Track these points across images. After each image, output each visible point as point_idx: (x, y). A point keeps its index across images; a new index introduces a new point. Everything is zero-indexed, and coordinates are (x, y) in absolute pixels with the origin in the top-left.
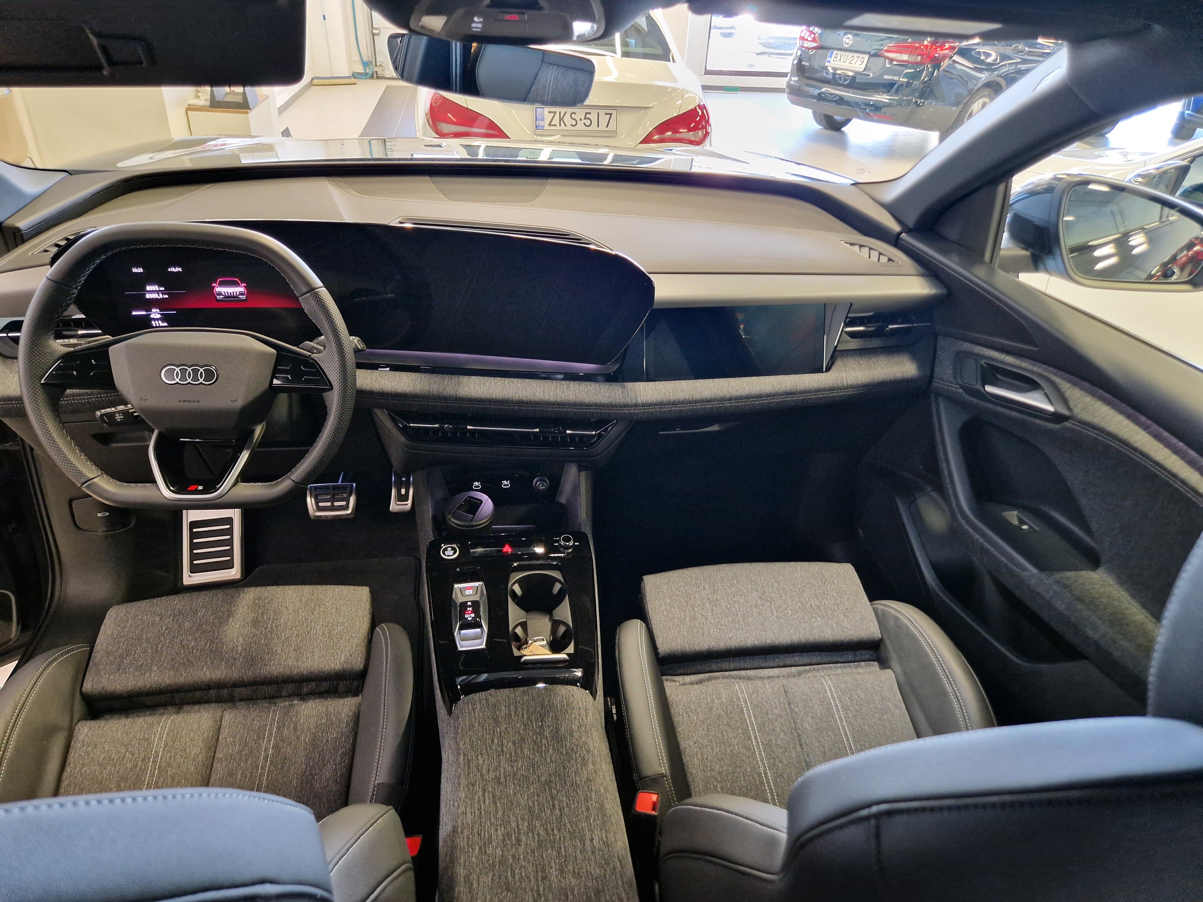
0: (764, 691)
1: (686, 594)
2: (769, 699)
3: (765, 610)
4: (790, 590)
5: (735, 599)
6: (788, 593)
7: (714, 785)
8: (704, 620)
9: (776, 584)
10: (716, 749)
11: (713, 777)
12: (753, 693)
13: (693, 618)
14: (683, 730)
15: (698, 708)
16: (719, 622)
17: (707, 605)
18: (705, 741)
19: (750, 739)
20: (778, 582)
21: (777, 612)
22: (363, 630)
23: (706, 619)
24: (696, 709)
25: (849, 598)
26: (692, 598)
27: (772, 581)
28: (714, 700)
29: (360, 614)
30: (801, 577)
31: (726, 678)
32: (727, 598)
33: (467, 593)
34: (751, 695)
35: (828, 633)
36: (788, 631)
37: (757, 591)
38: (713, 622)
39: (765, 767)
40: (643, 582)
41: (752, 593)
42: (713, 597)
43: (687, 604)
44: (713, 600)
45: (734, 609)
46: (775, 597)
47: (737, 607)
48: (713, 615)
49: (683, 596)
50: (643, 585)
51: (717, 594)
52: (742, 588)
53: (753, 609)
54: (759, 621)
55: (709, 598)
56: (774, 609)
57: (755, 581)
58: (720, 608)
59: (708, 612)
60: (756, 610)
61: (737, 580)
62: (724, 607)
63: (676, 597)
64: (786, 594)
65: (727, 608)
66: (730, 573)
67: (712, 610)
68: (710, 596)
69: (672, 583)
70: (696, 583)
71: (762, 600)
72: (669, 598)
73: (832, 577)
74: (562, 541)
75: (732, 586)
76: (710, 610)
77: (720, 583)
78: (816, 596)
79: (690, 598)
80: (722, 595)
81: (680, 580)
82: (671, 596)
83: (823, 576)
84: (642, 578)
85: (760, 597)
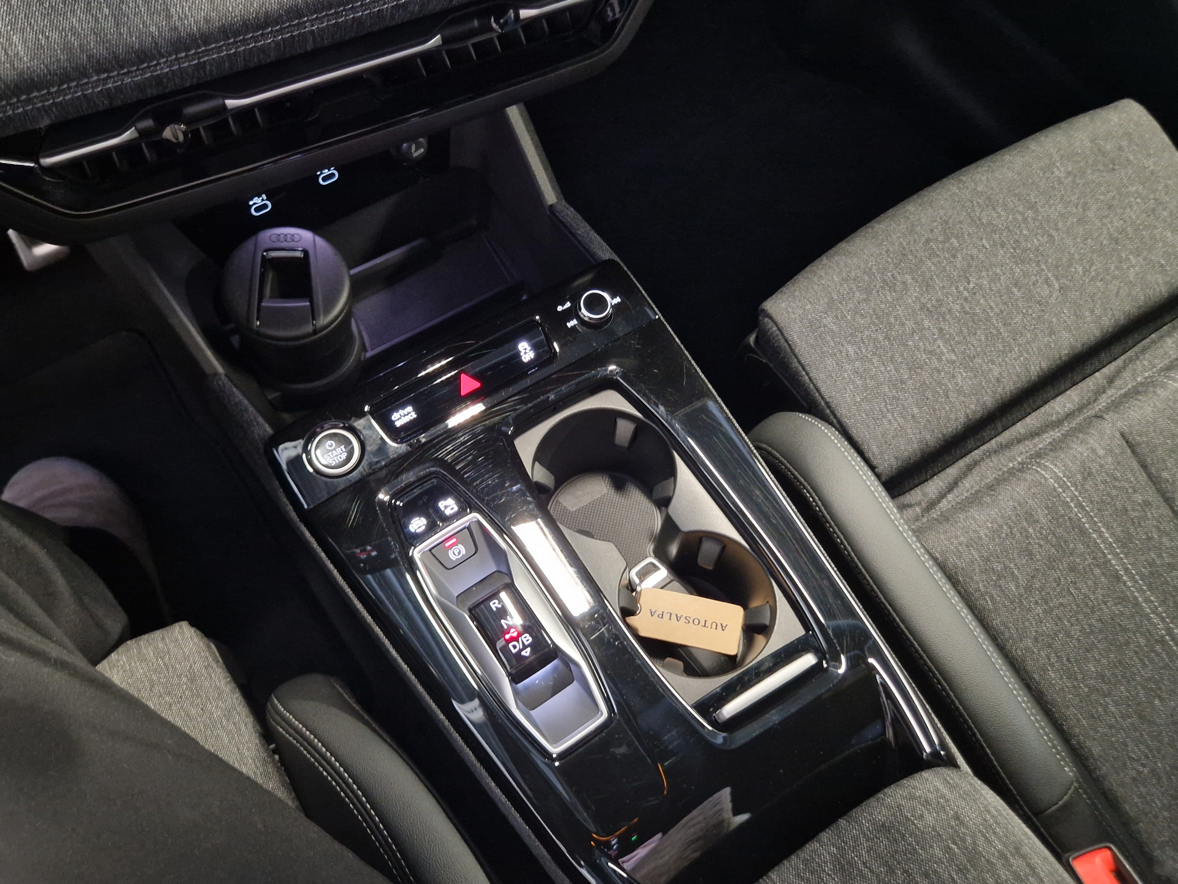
0: (1101, 466)
1: (878, 318)
2: (1116, 479)
3: (1034, 284)
4: (1061, 215)
5: (971, 286)
6: (1060, 225)
7: (1101, 705)
8: (935, 363)
9: (1030, 213)
10: (1075, 631)
11: (1093, 689)
12: (1085, 479)
13: (915, 367)
14: (1003, 624)
15: (1007, 563)
16: (964, 352)
17: (926, 323)
18: (1048, 626)
19: (1118, 578)
20: (1033, 207)
21: (1057, 279)
22: (248, 749)
23: (940, 360)
24: (1006, 567)
25: (1166, 186)
26: (892, 320)
27: (1021, 208)
28: (1026, 531)
29: (217, 714)
30: (1069, 173)
31: (995, 452)
32: (957, 288)
33: (453, 558)
34: (1082, 485)
35: (1158, 284)
36: (1092, 311)
37: (1002, 246)
38: (954, 358)
39: (1163, 619)
40: (769, 321)
41: (996, 255)
42: (930, 299)
43: (889, 340)
44: (933, 306)
45: (979, 309)
46: (1040, 245)
47: (982, 301)
48: (946, 342)
49: (875, 325)
50: (775, 328)
51: (934, 288)
52: (975, 252)
53: (1012, 292)
54: (1034, 315)
55: (923, 307)
56: (1050, 275)
57: (990, 223)
58: (954, 319)
59: (935, 340)
60: (1019, 291)
61: (957, 237)
62: (960, 313)
63: (862, 332)
64: (1057, 230)
65: (966, 313)
66: (935, 224)
67: (941, 330)
68: (924, 301)
69: (840, 303)
70: (884, 281)
71: (1020, 263)
72: (849, 342)
73: (1120, 148)
74: (583, 310)
75: (954, 256)
76: (936, 333)
77: (929, 259)
78: (1110, 207)
79: (890, 324)
80: (944, 287)
81: (851, 289)
82: (851, 335)
83: (1104, 154)
84: (763, 310)
85: (1014, 257)
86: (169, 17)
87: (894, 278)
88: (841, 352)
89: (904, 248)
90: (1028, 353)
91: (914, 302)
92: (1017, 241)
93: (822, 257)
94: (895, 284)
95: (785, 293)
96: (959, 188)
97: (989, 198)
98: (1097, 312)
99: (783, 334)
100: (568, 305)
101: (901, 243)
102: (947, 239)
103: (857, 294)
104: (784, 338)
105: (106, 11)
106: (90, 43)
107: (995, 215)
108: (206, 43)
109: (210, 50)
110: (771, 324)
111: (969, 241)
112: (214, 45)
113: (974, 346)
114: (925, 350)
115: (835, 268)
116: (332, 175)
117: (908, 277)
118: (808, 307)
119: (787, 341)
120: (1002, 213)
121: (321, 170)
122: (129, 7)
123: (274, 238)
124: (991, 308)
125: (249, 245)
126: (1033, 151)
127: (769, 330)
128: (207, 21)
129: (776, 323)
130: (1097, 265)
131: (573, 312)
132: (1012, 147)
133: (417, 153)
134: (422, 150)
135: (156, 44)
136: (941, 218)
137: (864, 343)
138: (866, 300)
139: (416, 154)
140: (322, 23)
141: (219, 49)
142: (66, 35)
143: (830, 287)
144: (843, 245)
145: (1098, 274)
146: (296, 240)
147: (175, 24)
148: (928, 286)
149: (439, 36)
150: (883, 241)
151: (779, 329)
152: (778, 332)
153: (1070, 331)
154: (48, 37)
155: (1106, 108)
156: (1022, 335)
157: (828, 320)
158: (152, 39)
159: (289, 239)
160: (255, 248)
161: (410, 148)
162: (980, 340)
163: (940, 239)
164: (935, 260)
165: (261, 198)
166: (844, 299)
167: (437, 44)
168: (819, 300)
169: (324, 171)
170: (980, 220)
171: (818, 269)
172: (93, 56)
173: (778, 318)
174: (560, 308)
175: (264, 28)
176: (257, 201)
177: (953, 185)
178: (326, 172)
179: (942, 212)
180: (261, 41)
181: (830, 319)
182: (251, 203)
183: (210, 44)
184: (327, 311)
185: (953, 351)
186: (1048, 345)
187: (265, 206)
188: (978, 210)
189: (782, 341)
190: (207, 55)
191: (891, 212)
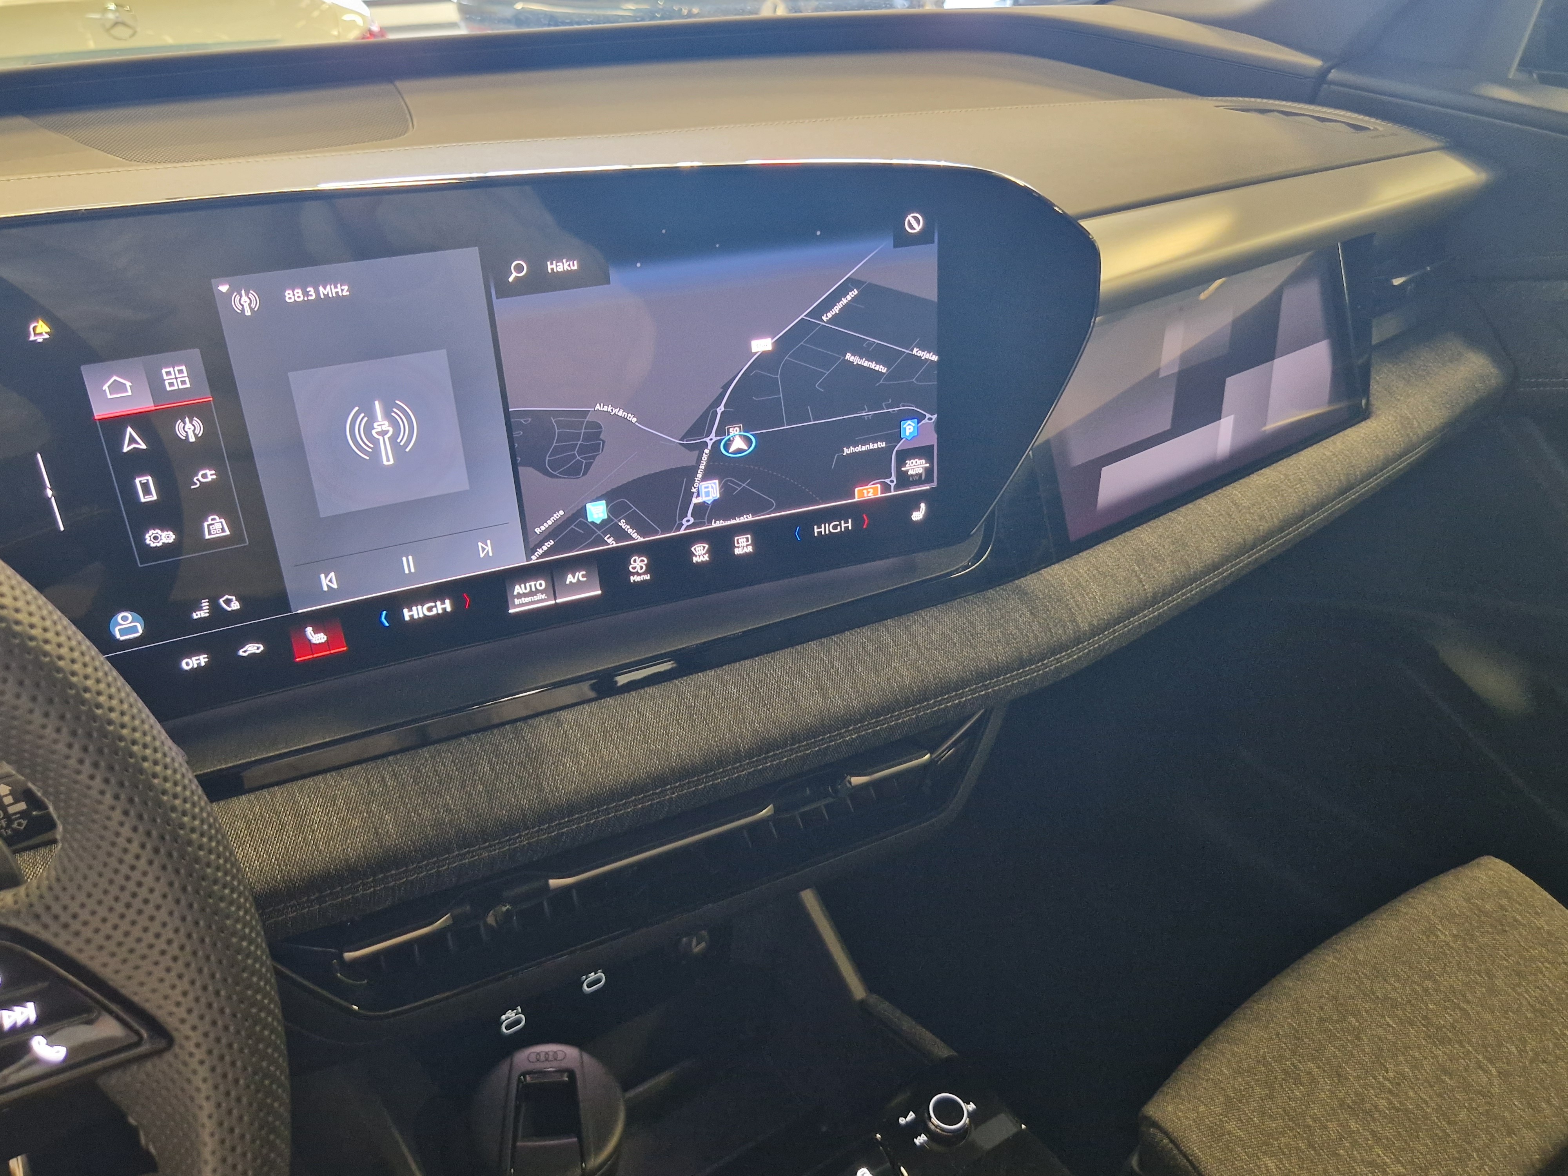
1: (1291, 1120)
3: (1466, 1070)
4: (1466, 985)
5: (1391, 1074)
6: (1469, 996)
9: (1428, 983)
16: (1412, 1162)
17: (1353, 1125)
20: (1429, 976)
21: (1491, 1062)
26: (1310, 1121)
27: (1416, 978)
30: (1456, 937)
32: (1375, 1078)
36: (1549, 1102)
37: (1411, 1024)
40: (1156, 1131)
41: (1407, 1035)
42: (1347, 1093)
43: (1314, 1149)
44: (1353, 1102)
45: (1411, 1104)
46: (1455, 1021)
47: (1411, 1094)
48: (1386, 1148)
49: (1292, 1130)
50: (1166, 1141)
51: (1347, 1079)
52: (1380, 1031)
53: (1444, 1082)
54: (1481, 1110)
55: (1342, 1102)
56: (1480, 1057)
57: (1386, 998)
58: (1385, 1118)
59: (1371, 1148)
60: (1451, 1079)
61: (1354, 1016)
62: (1389, 1109)
63: (1277, 1139)
64: (1468, 1002)
65: (1398, 1110)
66: (1323, 1000)
67: (1373, 1133)
68: (1341, 1095)
69: (1240, 1101)
70: (1285, 1072)
71: (1440, 1045)
72: (1265, 1153)
73: (1502, 908)
74: (934, 1119)
75: (1359, 1038)
76: (1369, 1137)
77: (1330, 1043)
78: (1518, 974)
79: (1309, 1126)
80: (1359, 1077)
81: (1247, 1083)
82: (1266, 1144)
83: (1486, 914)
84: (1147, 1118)
85: (1430, 1037)
86: (541, 790)
87: (1295, 1067)
88: (1259, 1167)
89: (1297, 1031)
90: (1492, 1160)
91: (1330, 1098)
92: (1426, 1017)
93: (1200, 1047)
94: (1299, 1074)
95: (1167, 1094)
96: (1335, 958)
97: (1375, 968)
98: (1556, 1102)
99: (1177, 1147)
100: (911, 1116)
101: (1290, 1024)
102: (1344, 1018)
103: (1258, 1090)
104: (1181, 1151)
105: (480, 787)
106: (461, 818)
107: (1389, 988)
108: (571, 814)
109: (573, 820)
110: (1159, 1135)
111: (1369, 1019)
112: (577, 816)
113: (1421, 1153)
114: (1363, 1161)
115: (1220, 1057)
116: (598, 981)
117: (1310, 1065)
118: (1202, 1109)
119: (1185, 1156)
120: (1396, 985)
121: (587, 973)
122: (503, 782)
123: (533, 1058)
124: (1426, 1102)
125: (504, 1067)
126: (1406, 914)
127: (1158, 1143)
128: (576, 792)
129: (1166, 1133)
130: (1532, 1044)
131: (920, 1125)
132: (1381, 910)
133: (698, 948)
134: (703, 945)
135: (524, 815)
136: (1327, 993)
137: (1284, 1154)
138: (1271, 1097)
139: (696, 950)
140: (682, 791)
141: (581, 819)
142: (439, 812)
143: (1221, 1082)
144: (1221, 1030)
145: (1537, 1054)
146: (559, 1059)
147: (546, 795)
148: (1339, 1076)
149: (771, 806)
150: (1268, 1023)
151: (1172, 1141)
152: (1171, 1145)
153: (1532, 1129)
154: (421, 814)
155: (1466, 865)
156: (1475, 1137)
157: (1231, 1126)
158: (521, 811)
159: (551, 1058)
160: (510, 1071)
161: (689, 943)
162: (1426, 1145)
163: (1335, 1018)
164: (1338, 1043)
165: (515, 1011)
166: (1243, 1096)
167: (769, 814)
168: (1213, 1100)
169: (590, 975)
170: (1373, 993)
171: (1200, 1061)
172: (461, 830)
173: (1168, 1126)
174: (902, 1121)
175: (627, 797)
176: (510, 1015)
177: (1328, 955)
178: (592, 976)
179: (1326, 986)
180: (621, 810)
181: (1233, 1124)
182: (503, 1017)
183: (573, 815)
184: (599, 1148)
185: (1399, 1162)
186: (1511, 1147)
187: (518, 1022)
188: (1368, 983)
189: (1180, 1157)
190: (567, 827)
191: (1266, 989)
